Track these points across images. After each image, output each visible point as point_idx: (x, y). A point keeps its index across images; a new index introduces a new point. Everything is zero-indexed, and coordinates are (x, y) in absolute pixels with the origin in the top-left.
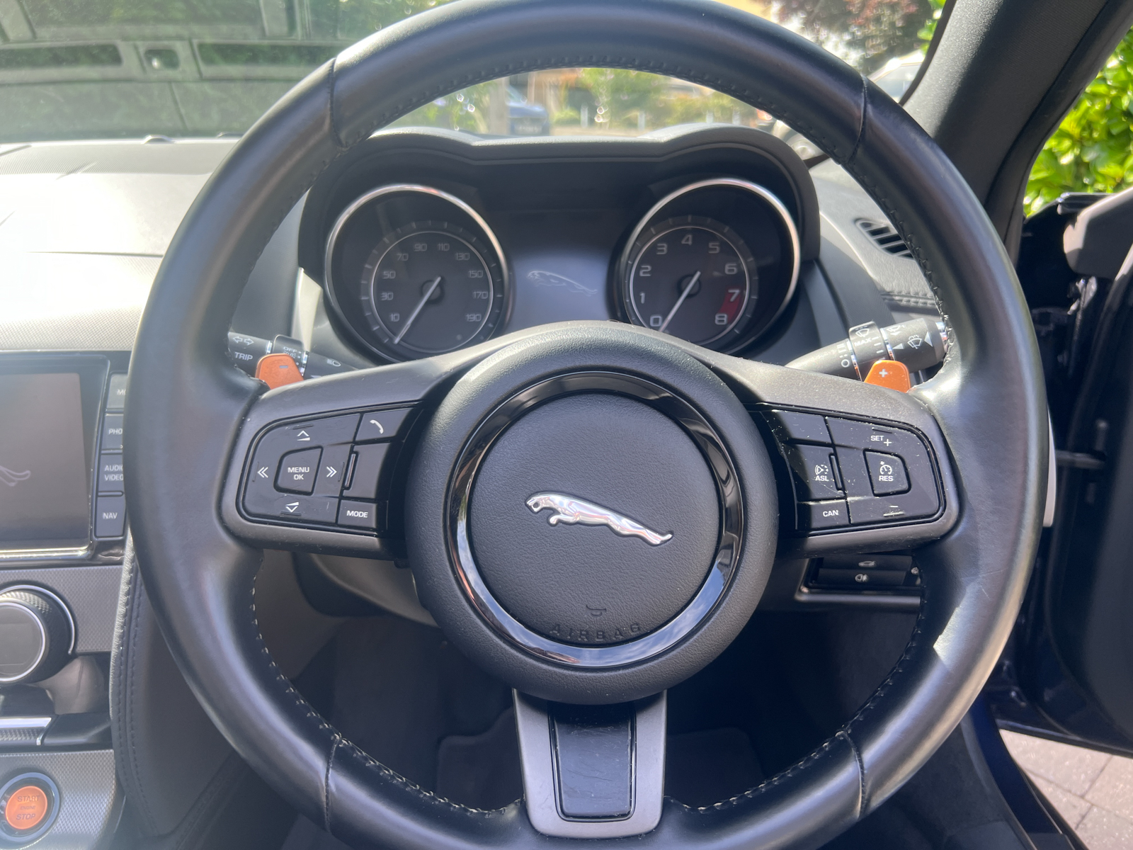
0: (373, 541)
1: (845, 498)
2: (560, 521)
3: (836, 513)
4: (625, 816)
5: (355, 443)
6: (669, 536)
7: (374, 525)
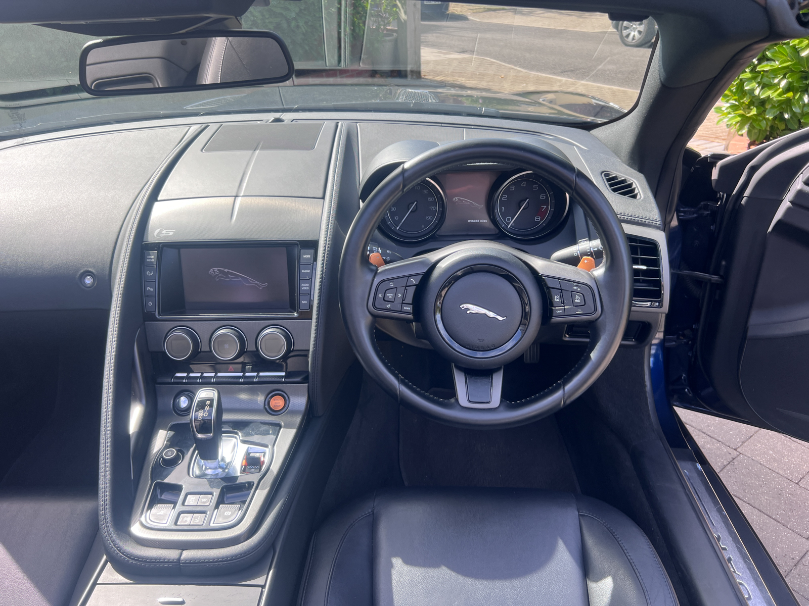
0: (411, 316)
1: (564, 307)
2: (470, 312)
3: (561, 311)
4: (488, 402)
5: (406, 286)
6: (505, 318)
7: (412, 312)
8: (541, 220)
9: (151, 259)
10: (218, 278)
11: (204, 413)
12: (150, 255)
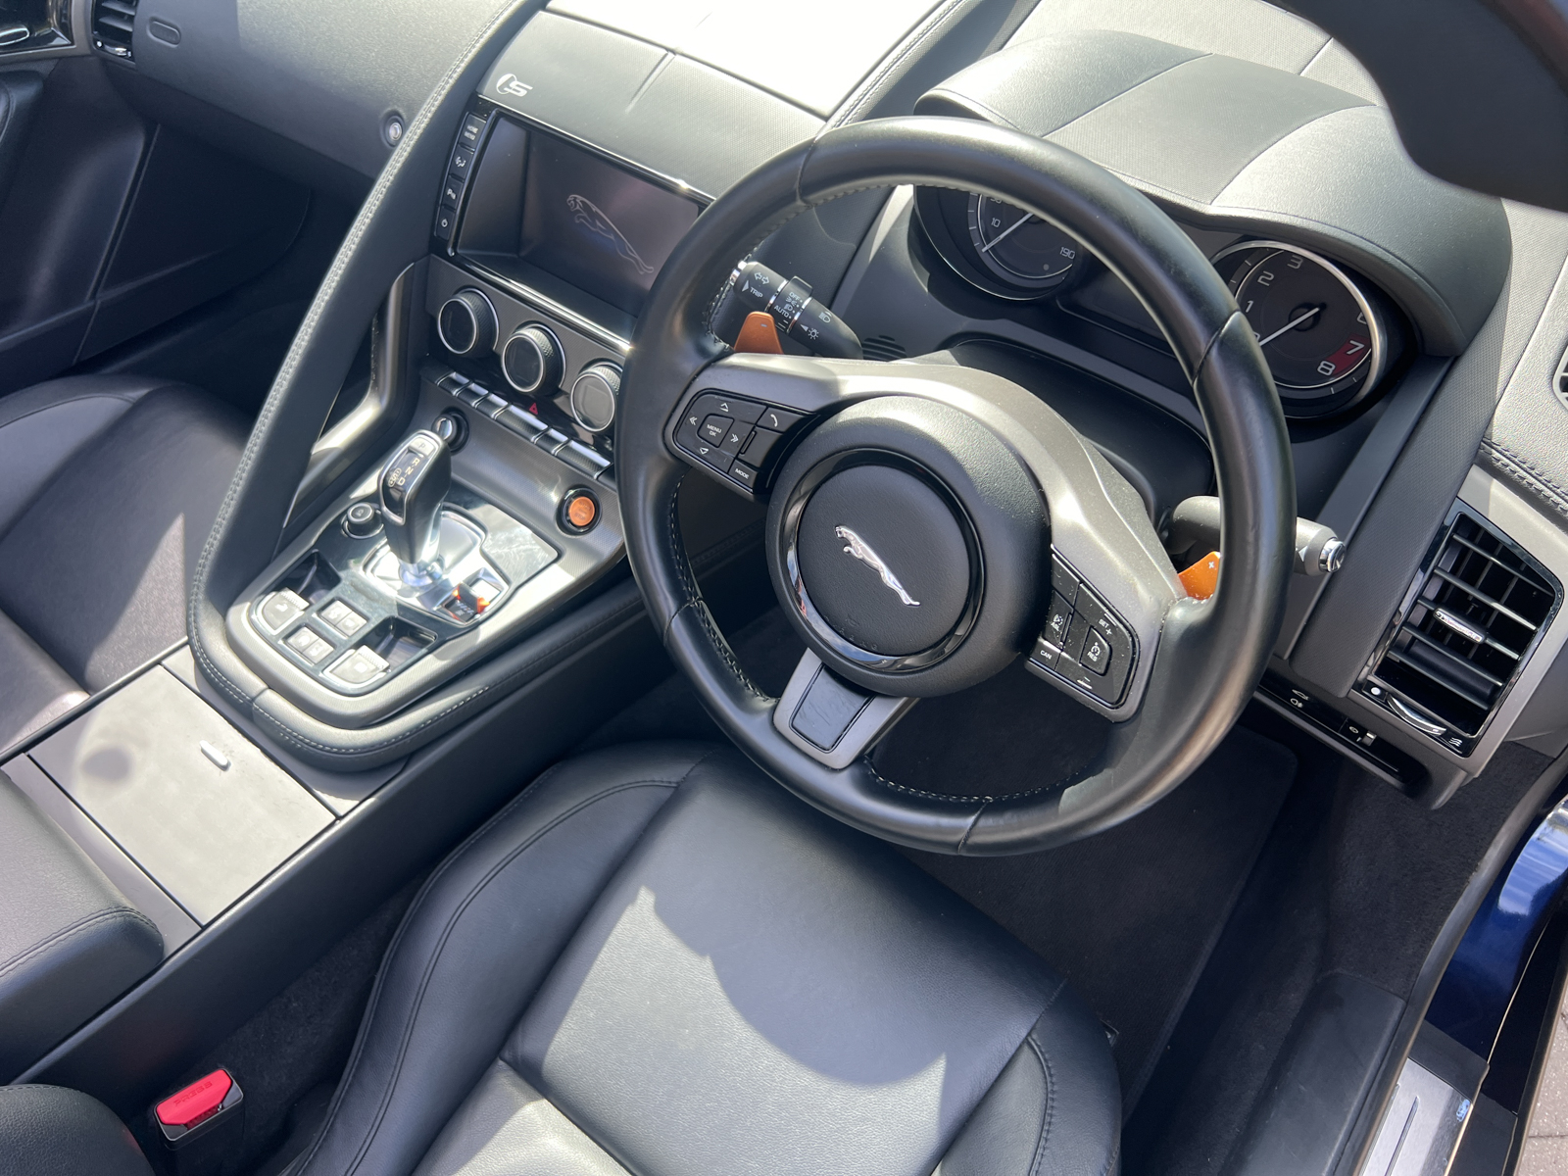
0: (748, 493)
1: (1062, 650)
2: (849, 552)
3: (1049, 657)
4: (827, 750)
5: (757, 425)
6: (918, 603)
7: (752, 485)
8: (1334, 375)
9: (472, 132)
10: (579, 217)
11: (399, 477)
12: (472, 124)
